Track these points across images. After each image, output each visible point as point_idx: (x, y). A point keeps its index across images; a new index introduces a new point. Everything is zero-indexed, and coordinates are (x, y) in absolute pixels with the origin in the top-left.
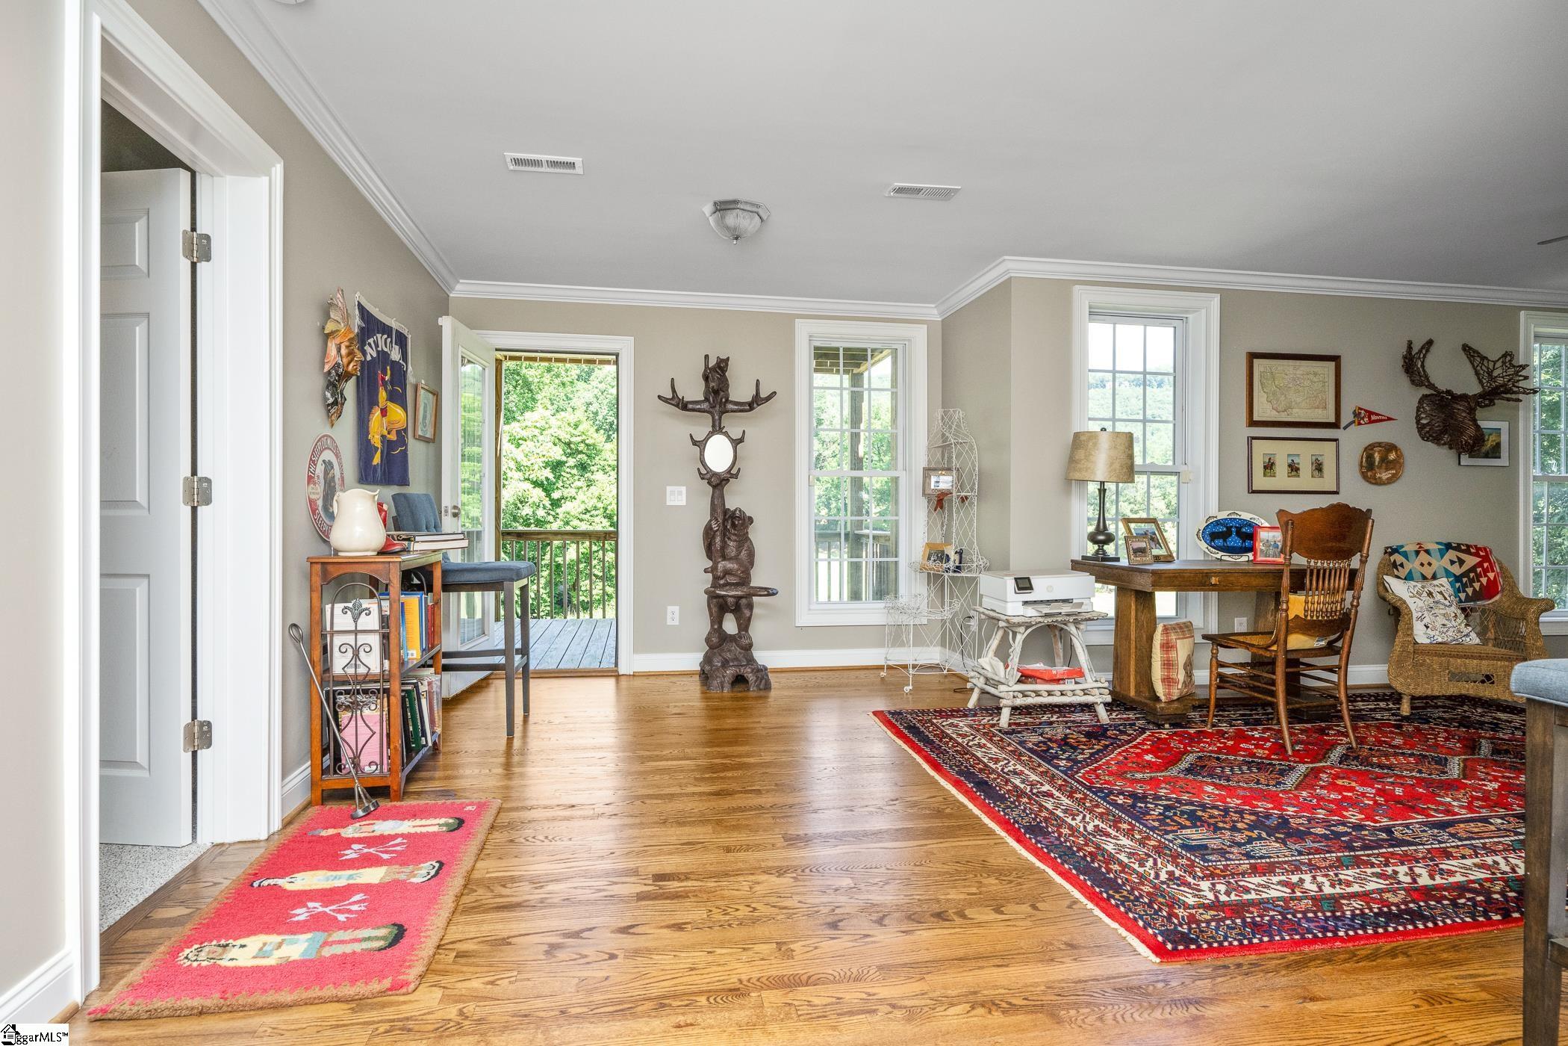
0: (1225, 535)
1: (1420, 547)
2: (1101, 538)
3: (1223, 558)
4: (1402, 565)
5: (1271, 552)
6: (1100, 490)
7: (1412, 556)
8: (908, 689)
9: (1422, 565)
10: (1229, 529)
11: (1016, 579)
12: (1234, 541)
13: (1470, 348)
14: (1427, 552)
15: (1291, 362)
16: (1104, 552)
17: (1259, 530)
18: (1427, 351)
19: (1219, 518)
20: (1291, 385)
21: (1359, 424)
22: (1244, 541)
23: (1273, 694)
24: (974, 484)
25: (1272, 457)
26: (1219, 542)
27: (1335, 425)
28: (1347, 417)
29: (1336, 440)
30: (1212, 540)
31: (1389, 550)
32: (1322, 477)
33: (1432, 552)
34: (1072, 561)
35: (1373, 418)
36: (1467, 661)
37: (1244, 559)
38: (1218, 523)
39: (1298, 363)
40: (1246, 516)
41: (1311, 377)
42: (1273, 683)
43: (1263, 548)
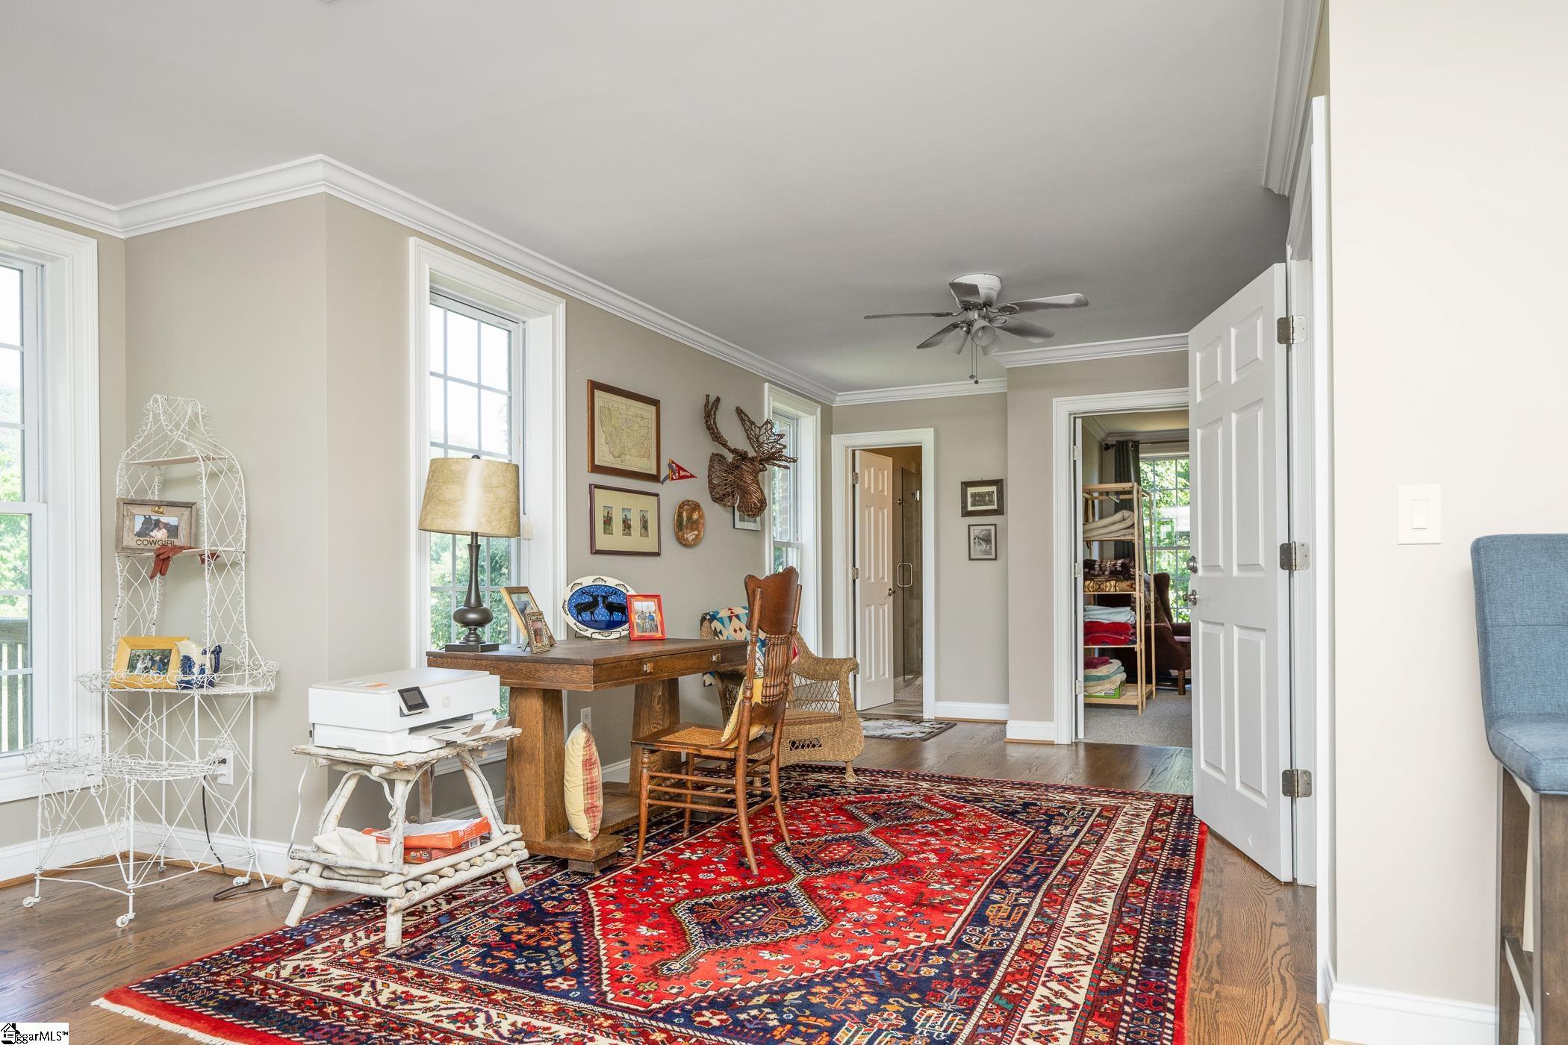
0: (591, 606)
1: (732, 613)
2: (472, 616)
3: (594, 636)
4: (721, 632)
5: (648, 626)
6: (470, 546)
7: (727, 621)
8: (122, 921)
9: (735, 631)
10: (595, 598)
11: (401, 692)
12: (601, 613)
13: (741, 411)
14: (737, 617)
15: (624, 400)
16: (478, 639)
17: (632, 600)
18: (717, 408)
19: (584, 585)
20: (623, 427)
21: (673, 479)
22: (611, 614)
23: (732, 804)
24: (240, 532)
25: (610, 510)
26: (586, 616)
27: (655, 478)
28: (665, 471)
29: (657, 495)
30: (579, 613)
31: (708, 617)
32: (647, 536)
33: (741, 617)
34: (428, 654)
35: (682, 473)
36: (802, 727)
37: (615, 635)
38: (583, 592)
39: (630, 402)
40: (612, 582)
41: (639, 420)
42: (732, 790)
43: (639, 621)
